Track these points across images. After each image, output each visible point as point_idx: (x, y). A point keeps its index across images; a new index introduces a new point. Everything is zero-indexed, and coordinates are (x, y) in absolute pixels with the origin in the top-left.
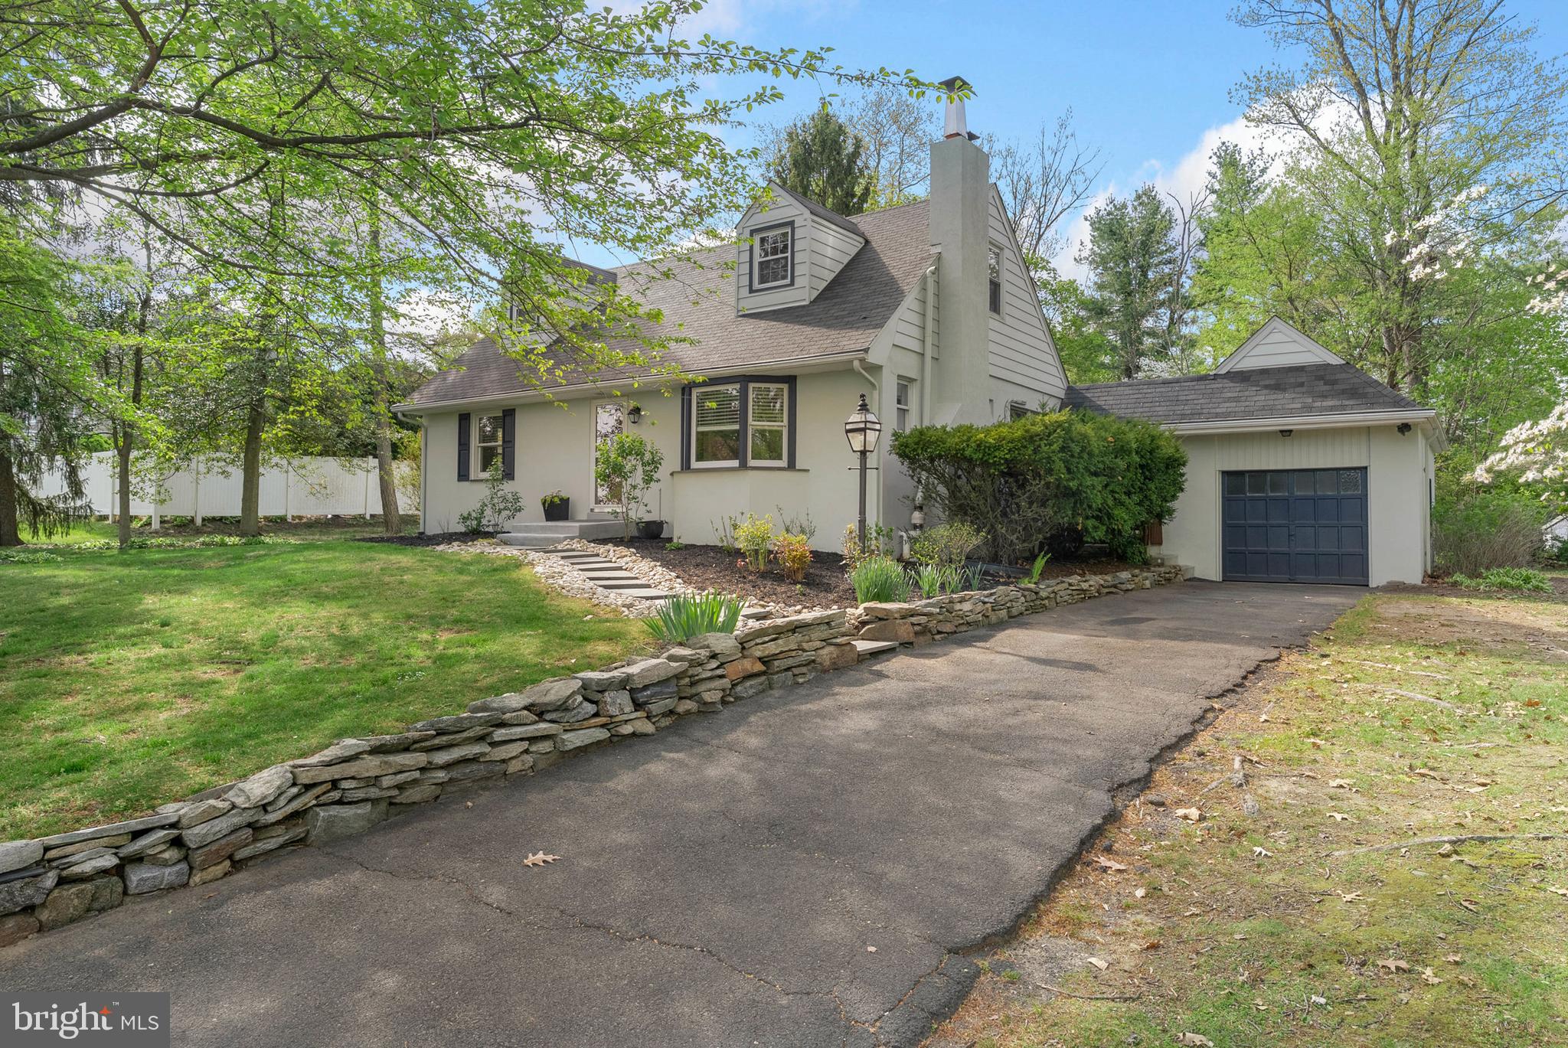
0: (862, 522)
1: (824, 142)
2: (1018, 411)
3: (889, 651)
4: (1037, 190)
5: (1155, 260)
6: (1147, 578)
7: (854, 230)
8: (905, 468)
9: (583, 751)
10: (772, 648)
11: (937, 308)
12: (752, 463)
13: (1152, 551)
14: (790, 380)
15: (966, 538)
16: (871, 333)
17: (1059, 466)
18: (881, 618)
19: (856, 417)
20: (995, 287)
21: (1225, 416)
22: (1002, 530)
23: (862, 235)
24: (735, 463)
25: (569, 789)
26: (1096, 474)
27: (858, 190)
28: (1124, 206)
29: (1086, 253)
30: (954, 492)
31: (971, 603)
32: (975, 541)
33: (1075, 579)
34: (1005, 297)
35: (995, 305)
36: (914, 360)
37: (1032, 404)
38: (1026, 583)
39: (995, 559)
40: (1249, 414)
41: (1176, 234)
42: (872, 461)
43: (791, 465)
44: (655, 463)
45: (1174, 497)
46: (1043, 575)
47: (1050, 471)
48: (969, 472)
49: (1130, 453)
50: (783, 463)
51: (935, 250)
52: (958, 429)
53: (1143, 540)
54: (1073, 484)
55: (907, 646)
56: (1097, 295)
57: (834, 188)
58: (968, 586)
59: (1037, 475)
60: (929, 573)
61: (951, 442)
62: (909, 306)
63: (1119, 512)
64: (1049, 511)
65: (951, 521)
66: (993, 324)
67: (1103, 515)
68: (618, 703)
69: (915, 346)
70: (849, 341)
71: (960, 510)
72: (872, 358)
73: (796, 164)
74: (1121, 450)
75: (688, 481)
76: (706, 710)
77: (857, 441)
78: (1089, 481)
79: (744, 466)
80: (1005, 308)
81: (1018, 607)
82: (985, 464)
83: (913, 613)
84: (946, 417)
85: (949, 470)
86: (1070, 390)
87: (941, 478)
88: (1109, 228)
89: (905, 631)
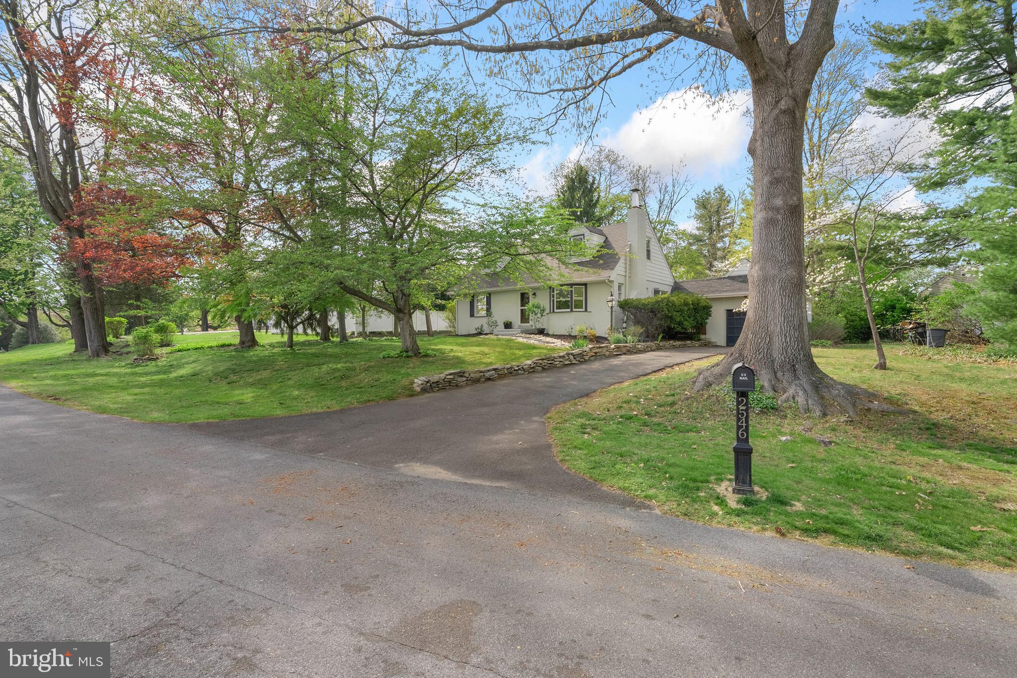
0: (611, 326)
1: (580, 179)
2: (656, 292)
3: (621, 355)
4: (670, 189)
5: (723, 217)
6: (697, 344)
7: (601, 233)
8: (621, 311)
9: (567, 365)
10: (597, 351)
11: (630, 265)
12: (574, 310)
13: (702, 337)
14: (585, 285)
15: (639, 330)
16: (611, 271)
17: (665, 309)
18: (618, 348)
19: (610, 298)
20: (648, 251)
21: (726, 291)
22: (649, 328)
23: (605, 236)
24: (569, 310)
25: (565, 369)
26: (678, 312)
27: (595, 198)
28: (709, 193)
29: (692, 214)
30: (635, 317)
31: (640, 346)
32: (642, 331)
33: (671, 342)
34: (652, 254)
35: (648, 257)
36: (623, 278)
37: (661, 288)
38: (656, 342)
39: (648, 337)
40: (733, 291)
41: (732, 205)
42: (614, 309)
43: (586, 310)
44: (543, 310)
45: (707, 318)
46: (661, 341)
47: (663, 311)
48: (640, 311)
49: (689, 305)
50: (584, 310)
51: (629, 243)
52: (637, 299)
53: (699, 333)
54: (670, 315)
55: (625, 354)
56: (697, 233)
57: (584, 197)
58: (639, 341)
59: (659, 312)
60: (629, 338)
61: (635, 303)
62: (622, 261)
63: (685, 323)
64: (663, 322)
65: (635, 325)
66: (648, 263)
67: (680, 323)
68: (572, 357)
69: (624, 274)
70: (604, 275)
71: (637, 322)
72: (611, 279)
73: (569, 188)
74: (686, 304)
75: (553, 316)
76: (585, 361)
77: (610, 304)
78: (675, 314)
79: (572, 311)
80: (652, 257)
81: (654, 348)
82: (644, 309)
83: (626, 346)
84: (633, 295)
85: (634, 311)
86: (675, 282)
87: (632, 313)
88: (703, 204)
89: (624, 350)
